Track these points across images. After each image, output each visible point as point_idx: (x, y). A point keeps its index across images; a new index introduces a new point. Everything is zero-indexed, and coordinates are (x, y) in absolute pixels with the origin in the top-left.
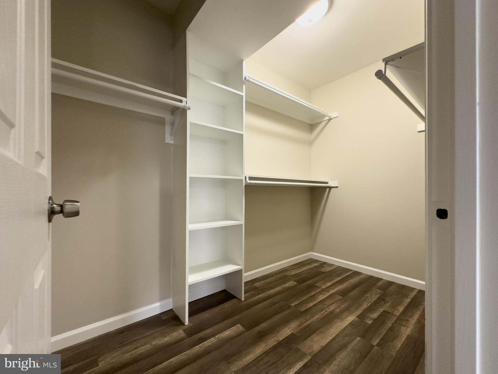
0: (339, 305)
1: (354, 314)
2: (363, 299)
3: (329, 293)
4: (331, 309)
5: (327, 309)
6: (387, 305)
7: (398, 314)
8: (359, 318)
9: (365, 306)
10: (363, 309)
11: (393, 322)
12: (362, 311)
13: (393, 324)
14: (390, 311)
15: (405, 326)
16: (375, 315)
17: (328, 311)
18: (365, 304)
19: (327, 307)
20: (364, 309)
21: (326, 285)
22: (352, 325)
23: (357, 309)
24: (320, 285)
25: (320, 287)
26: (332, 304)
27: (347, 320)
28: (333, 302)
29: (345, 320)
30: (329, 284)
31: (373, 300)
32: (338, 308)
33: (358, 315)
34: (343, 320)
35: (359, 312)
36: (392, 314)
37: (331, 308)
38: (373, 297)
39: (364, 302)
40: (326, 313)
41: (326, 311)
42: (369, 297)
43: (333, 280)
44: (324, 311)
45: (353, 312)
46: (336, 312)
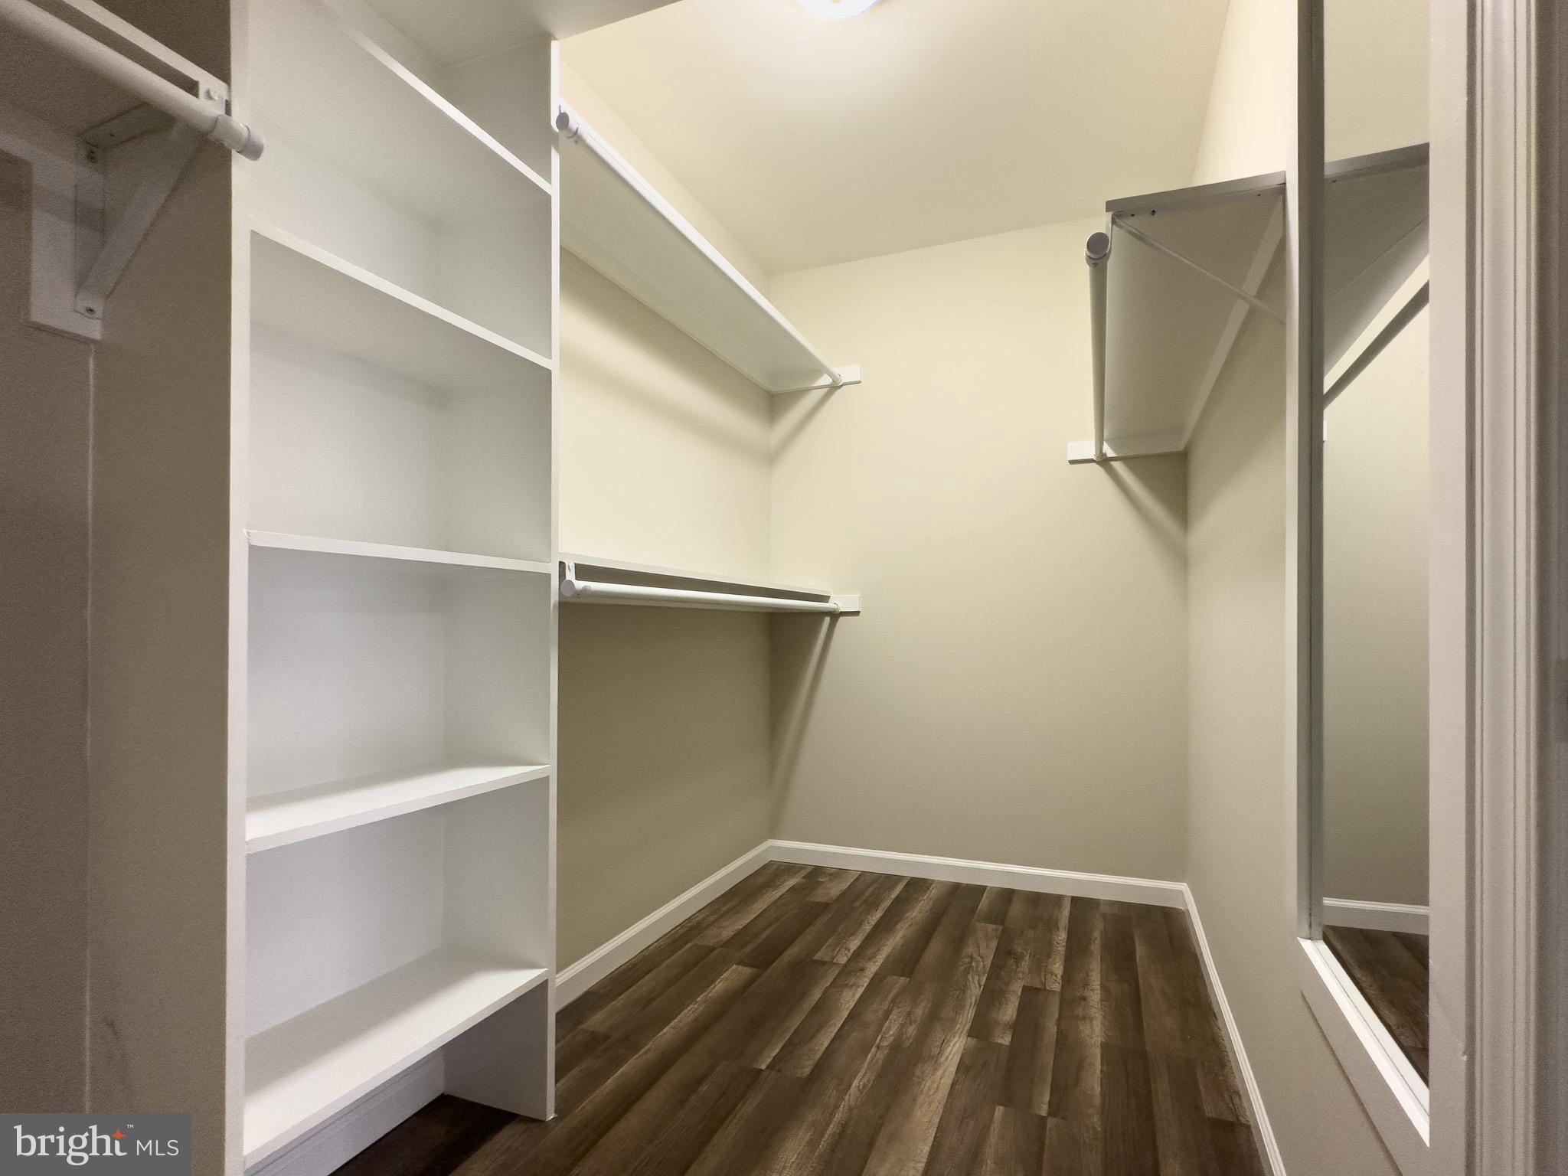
0: (908, 1009)
1: (958, 1026)
2: (962, 968)
3: (865, 976)
4: (893, 1035)
5: (879, 1037)
6: (1025, 964)
7: (1057, 987)
8: (976, 1038)
9: (975, 991)
10: (973, 1001)
11: (1057, 1016)
12: (975, 1008)
13: (1059, 1022)
14: (1038, 985)
15: (1084, 1018)
16: (1009, 1012)
17: (885, 1044)
18: (973, 982)
19: (878, 1032)
20: (976, 1000)
21: (849, 951)
22: (968, 1069)
23: (959, 1007)
24: (831, 954)
25: (830, 964)
26: (887, 1014)
27: (947, 1058)
28: (886, 1005)
29: (943, 1059)
30: (856, 942)
31: (988, 963)
32: (911, 1024)
33: (968, 1027)
34: (935, 1060)
35: (968, 1016)
36: (1045, 989)
37: (889, 1028)
38: (982, 950)
39: (970, 977)
40: (881, 1056)
41: (878, 1047)
42: (975, 956)
43: (861, 924)
44: (874, 1049)
45: (953, 1022)
46: (909, 1038)
